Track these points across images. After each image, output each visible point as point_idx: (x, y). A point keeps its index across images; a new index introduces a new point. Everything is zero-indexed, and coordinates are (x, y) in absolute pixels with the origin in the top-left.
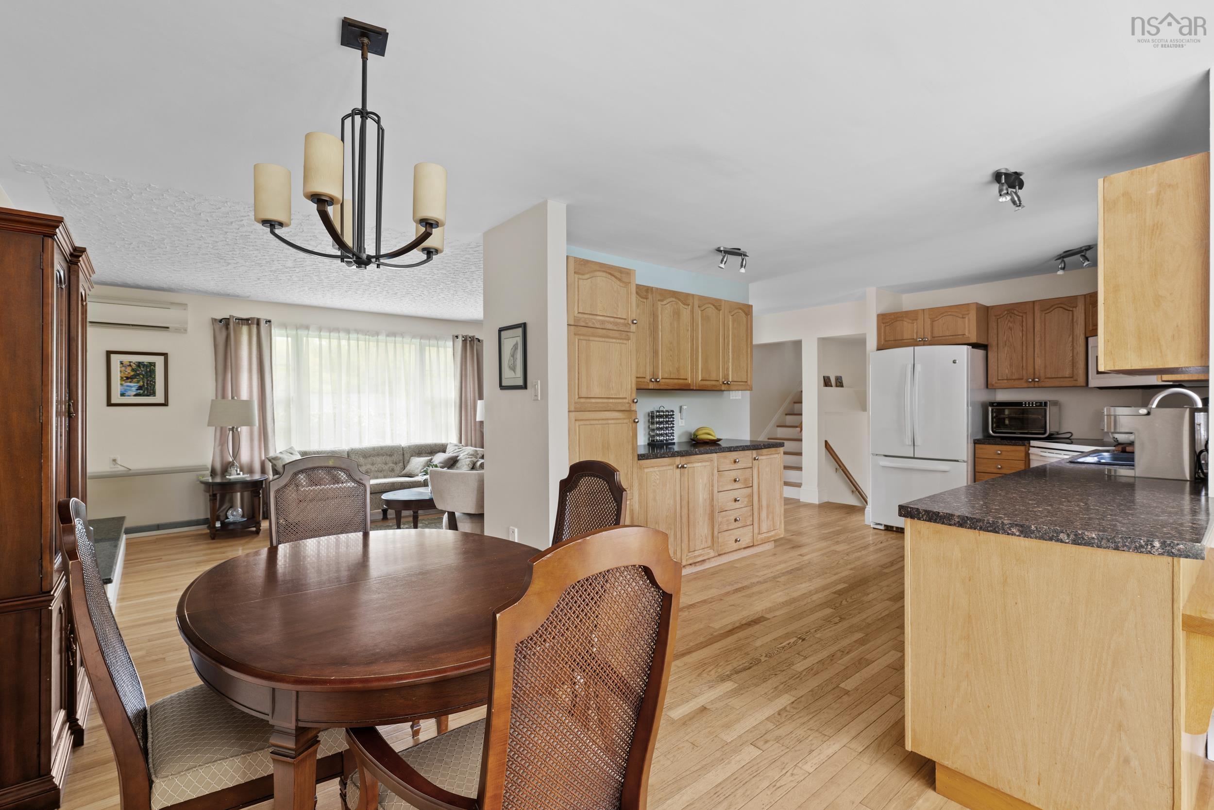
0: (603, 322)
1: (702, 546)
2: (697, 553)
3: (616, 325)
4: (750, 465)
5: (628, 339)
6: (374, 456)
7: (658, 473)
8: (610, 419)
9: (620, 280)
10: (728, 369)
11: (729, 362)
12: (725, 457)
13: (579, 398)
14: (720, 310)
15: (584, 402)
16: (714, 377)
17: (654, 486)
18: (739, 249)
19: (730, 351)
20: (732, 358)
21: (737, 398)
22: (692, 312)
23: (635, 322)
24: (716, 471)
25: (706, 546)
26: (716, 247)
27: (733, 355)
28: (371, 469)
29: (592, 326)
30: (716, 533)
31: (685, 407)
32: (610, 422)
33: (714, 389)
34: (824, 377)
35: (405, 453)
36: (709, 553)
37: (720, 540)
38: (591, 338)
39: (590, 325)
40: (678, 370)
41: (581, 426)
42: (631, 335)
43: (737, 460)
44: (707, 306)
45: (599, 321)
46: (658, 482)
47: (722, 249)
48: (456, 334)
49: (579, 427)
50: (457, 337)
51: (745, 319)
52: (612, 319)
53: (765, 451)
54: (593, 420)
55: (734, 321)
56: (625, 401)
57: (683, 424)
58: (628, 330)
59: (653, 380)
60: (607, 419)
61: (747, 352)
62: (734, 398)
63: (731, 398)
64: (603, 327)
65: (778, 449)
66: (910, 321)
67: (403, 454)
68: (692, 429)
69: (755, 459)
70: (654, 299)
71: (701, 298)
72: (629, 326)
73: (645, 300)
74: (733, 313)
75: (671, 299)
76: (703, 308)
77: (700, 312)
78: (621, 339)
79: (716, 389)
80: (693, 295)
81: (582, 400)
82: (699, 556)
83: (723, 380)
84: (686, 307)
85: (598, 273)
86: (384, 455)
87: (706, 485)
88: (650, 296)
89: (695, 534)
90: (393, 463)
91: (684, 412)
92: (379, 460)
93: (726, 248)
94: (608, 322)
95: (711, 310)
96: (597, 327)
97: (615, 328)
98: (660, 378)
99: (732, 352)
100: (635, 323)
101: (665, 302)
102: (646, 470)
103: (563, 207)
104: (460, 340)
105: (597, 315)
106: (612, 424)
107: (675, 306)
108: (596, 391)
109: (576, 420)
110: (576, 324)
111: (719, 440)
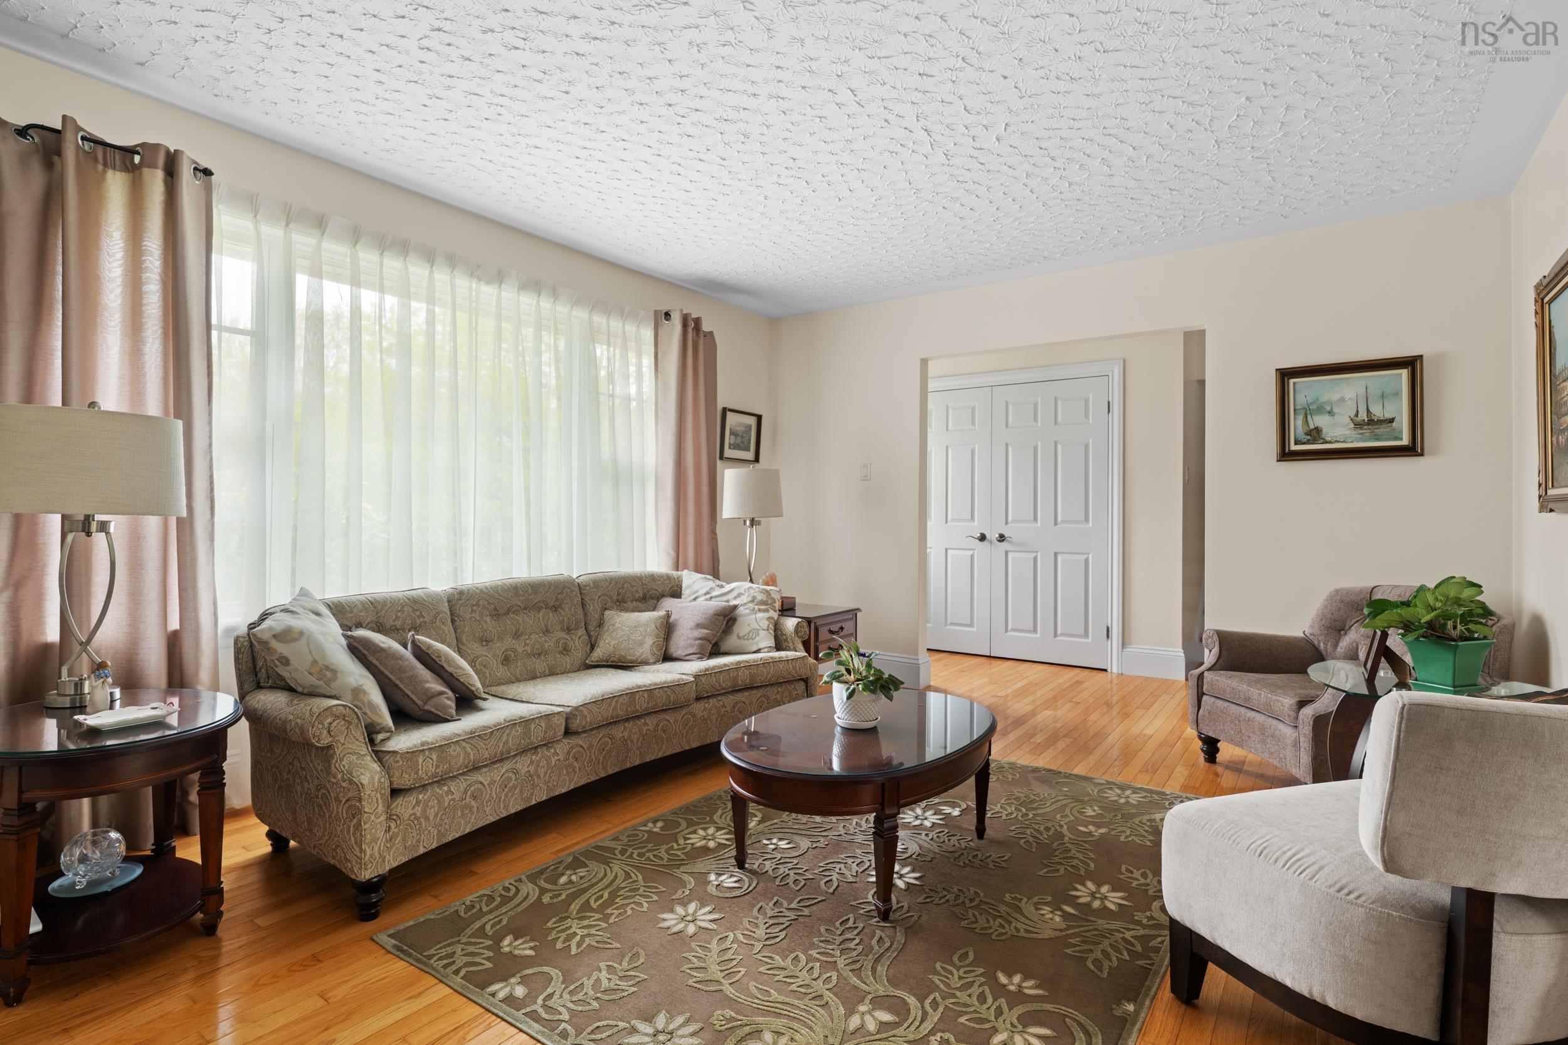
6: (516, 613)
28: (514, 650)
35: (587, 599)
48: (665, 308)
50: (667, 315)
67: (583, 604)
86: (539, 609)
90: (563, 630)
92: (528, 621)
104: (676, 325)
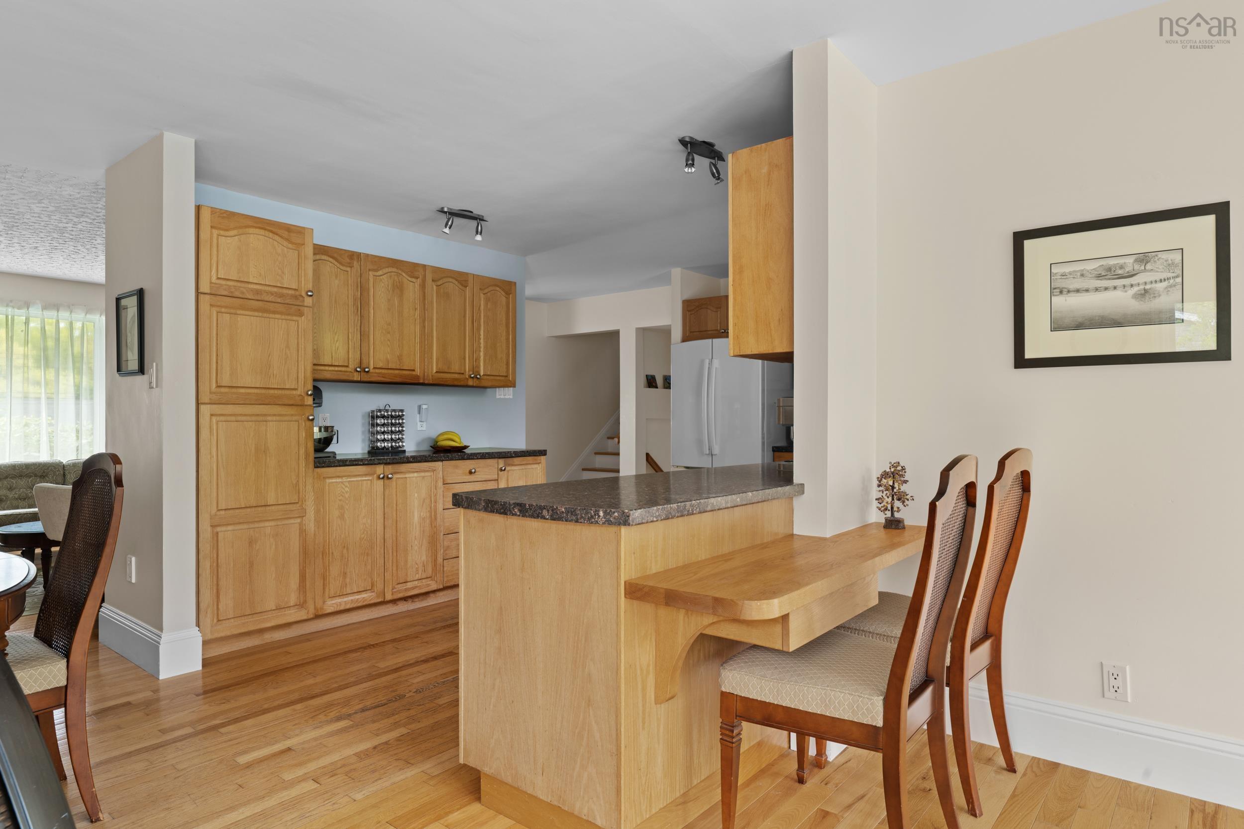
0: (258, 292)
1: (417, 577)
2: (409, 585)
3: (280, 297)
4: (495, 477)
5: (301, 314)
7: (347, 484)
8: (270, 415)
9: (287, 240)
10: (478, 360)
11: (480, 351)
12: (456, 467)
13: (218, 387)
14: (466, 287)
15: (226, 393)
16: (456, 368)
17: (340, 500)
18: (472, 212)
19: (482, 337)
20: (484, 347)
21: (507, 397)
22: (423, 286)
23: (309, 294)
24: (440, 483)
25: (424, 577)
26: (439, 207)
27: (486, 342)
29: (241, 296)
30: (440, 560)
31: (424, 407)
32: (269, 418)
33: (456, 383)
34: (647, 375)
36: (428, 585)
37: (445, 569)
38: (239, 312)
39: (237, 294)
40: (400, 358)
41: (220, 424)
42: (306, 310)
43: (473, 471)
44: (445, 280)
45: (252, 290)
46: (347, 496)
47: (446, 210)
49: (217, 424)
51: (504, 299)
52: (275, 290)
53: (517, 460)
54: (241, 415)
55: (487, 300)
56: (294, 392)
57: (424, 428)
58: (301, 304)
59: (358, 369)
60: (265, 415)
61: (508, 339)
62: (502, 397)
63: (498, 397)
64: (260, 299)
65: (539, 458)
66: (715, 310)
68: (434, 434)
69: (501, 470)
70: (362, 268)
71: (437, 270)
72: (301, 299)
73: (349, 269)
74: (486, 291)
75: (390, 269)
76: (439, 283)
77: (435, 287)
78: (288, 315)
79: (459, 384)
80: (424, 266)
81: (223, 390)
82: (413, 588)
83: (471, 373)
84: (413, 280)
85: (251, 230)
87: (424, 501)
88: (355, 263)
89: (406, 561)
91: (423, 412)
93: (451, 209)
94: (267, 293)
95: (452, 287)
96: (250, 297)
97: (279, 300)
98: (372, 367)
99: (484, 339)
100: (311, 296)
101: (380, 273)
102: (328, 481)
103: (189, 142)
105: (248, 283)
106: (272, 421)
107: (396, 278)
108: (247, 379)
109: (212, 415)
110: (213, 292)
111: (466, 447)
